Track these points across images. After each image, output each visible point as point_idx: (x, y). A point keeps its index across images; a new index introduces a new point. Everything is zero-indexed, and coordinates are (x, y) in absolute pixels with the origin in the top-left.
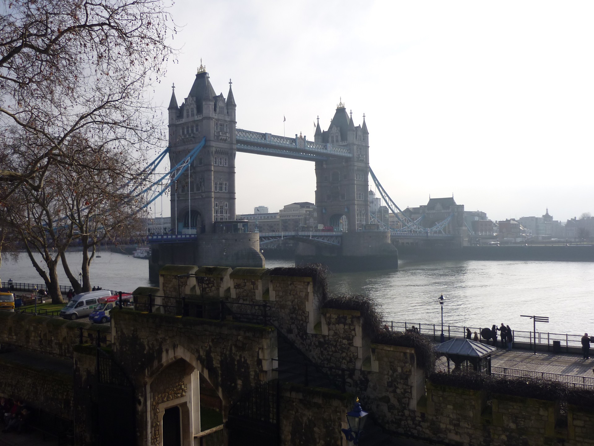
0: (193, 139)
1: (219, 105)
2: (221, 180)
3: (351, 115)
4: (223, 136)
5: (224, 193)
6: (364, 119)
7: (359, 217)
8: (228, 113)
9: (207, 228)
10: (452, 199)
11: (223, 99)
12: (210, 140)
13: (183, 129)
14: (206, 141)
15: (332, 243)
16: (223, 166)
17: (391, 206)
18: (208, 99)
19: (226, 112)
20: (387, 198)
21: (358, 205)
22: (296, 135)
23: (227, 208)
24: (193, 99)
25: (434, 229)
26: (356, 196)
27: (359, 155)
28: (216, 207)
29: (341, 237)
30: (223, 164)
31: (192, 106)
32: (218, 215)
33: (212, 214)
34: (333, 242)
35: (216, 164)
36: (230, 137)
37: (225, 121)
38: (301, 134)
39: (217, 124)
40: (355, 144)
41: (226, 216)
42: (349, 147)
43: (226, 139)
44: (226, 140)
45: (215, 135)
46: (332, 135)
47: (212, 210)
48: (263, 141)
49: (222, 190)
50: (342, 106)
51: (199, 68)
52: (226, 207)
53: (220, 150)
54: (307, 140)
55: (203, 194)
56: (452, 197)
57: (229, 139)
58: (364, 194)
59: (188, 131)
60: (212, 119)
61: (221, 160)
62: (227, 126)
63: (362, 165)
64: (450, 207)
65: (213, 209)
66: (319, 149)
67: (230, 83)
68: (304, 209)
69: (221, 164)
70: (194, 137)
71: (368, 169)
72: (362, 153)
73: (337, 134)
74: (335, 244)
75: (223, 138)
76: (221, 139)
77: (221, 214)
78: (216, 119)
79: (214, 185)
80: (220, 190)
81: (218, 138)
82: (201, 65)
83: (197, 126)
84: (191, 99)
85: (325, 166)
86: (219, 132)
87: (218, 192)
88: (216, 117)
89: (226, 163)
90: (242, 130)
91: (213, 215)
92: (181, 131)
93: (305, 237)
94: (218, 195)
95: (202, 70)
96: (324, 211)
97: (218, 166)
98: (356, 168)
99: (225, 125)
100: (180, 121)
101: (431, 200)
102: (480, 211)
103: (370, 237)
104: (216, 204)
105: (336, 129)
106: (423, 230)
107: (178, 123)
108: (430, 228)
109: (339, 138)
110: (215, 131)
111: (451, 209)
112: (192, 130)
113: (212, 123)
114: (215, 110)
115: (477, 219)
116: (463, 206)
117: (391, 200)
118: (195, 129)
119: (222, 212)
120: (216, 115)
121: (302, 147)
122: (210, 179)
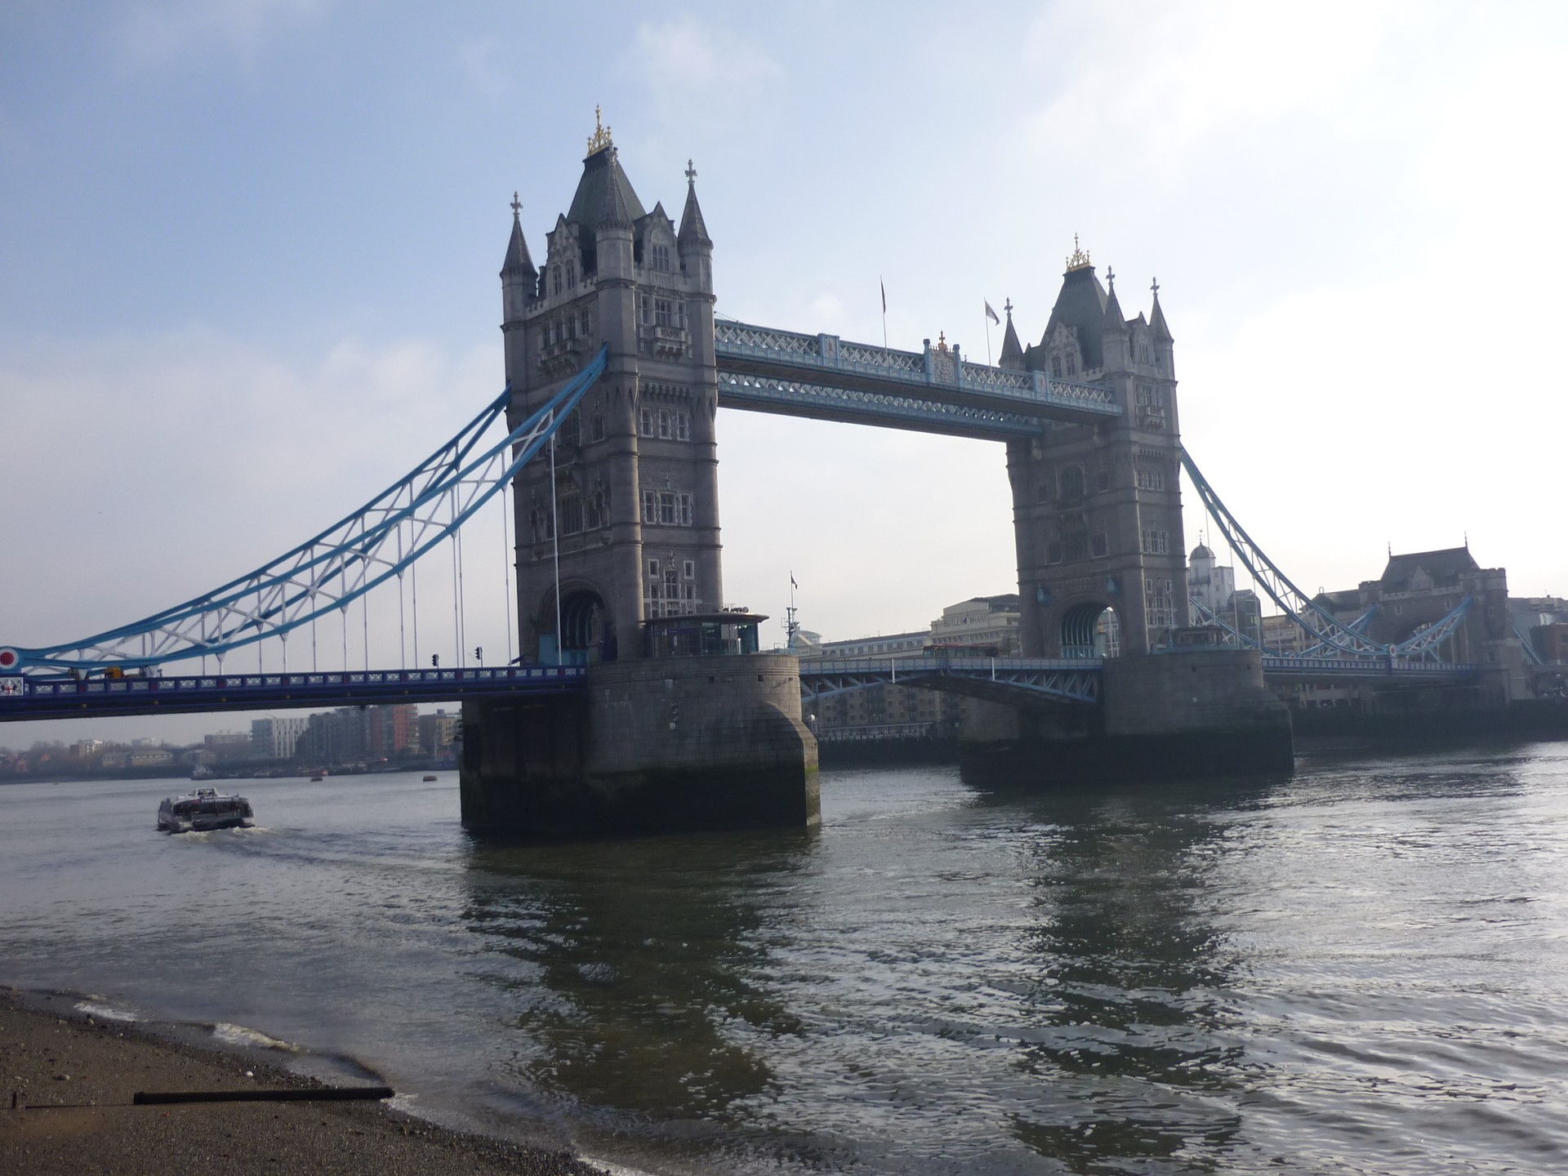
0: (573, 360)
1: (650, 241)
2: (666, 486)
3: (1111, 284)
4: (666, 341)
5: (679, 527)
6: (1156, 295)
7: (1156, 610)
8: (683, 267)
9: (623, 646)
10: (1464, 551)
11: (664, 222)
12: (622, 355)
13: (546, 332)
14: (608, 357)
15: (1068, 694)
16: (674, 441)
17: (1261, 574)
18: (611, 223)
19: (677, 263)
20: (1247, 549)
21: (1147, 569)
22: (927, 342)
23: (692, 577)
24: (571, 233)
25: (1411, 646)
26: (1141, 539)
27: (1143, 409)
28: (653, 577)
29: (1099, 674)
30: (674, 434)
31: (568, 253)
32: (661, 601)
33: (635, 599)
34: (1073, 689)
35: (647, 431)
36: (693, 346)
37: (675, 292)
38: (942, 338)
39: (645, 303)
40: (1129, 375)
41: (688, 605)
42: (1110, 385)
43: (679, 350)
44: (679, 353)
45: (639, 340)
46: (1055, 353)
47: (635, 585)
48: (810, 360)
49: (671, 520)
50: (1081, 262)
51: (593, 137)
52: (689, 573)
53: (660, 387)
54: (962, 359)
55: (606, 534)
56: (1464, 546)
57: (690, 352)
58: (1167, 535)
59: (558, 335)
60: (627, 287)
61: (664, 418)
62: (681, 309)
63: (1154, 440)
64: (1461, 576)
65: (641, 581)
66: (1009, 388)
67: (690, 173)
68: (1003, 614)
69: (665, 432)
70: (574, 352)
71: (1178, 455)
72: (1154, 403)
73: (1069, 349)
74: (1078, 696)
75: (667, 346)
76: (662, 351)
77: (669, 597)
78: (640, 286)
79: (641, 501)
80: (664, 520)
81: (649, 349)
82: (599, 128)
83: (584, 315)
84: (565, 231)
85: (1036, 453)
86: (653, 328)
87: (658, 526)
88: (642, 281)
89: (682, 430)
90: (737, 323)
91: (642, 601)
92: (540, 339)
93: (972, 676)
94: (657, 536)
95: (602, 142)
96: (1041, 597)
97: (656, 439)
98: (1135, 449)
99: (675, 308)
100: (536, 308)
101: (1393, 559)
102: (1554, 596)
103: (1194, 669)
104: (653, 565)
105: (1065, 331)
106: (1373, 650)
107: (530, 316)
108: (1396, 643)
109: (1078, 360)
110: (638, 326)
111: (1461, 583)
112: (572, 331)
113: (630, 301)
114: (638, 257)
115: (1546, 619)
116: (1502, 571)
117: (1260, 554)
118: (578, 326)
119: (671, 592)
120: (643, 272)
121: (949, 381)
122: (628, 483)
